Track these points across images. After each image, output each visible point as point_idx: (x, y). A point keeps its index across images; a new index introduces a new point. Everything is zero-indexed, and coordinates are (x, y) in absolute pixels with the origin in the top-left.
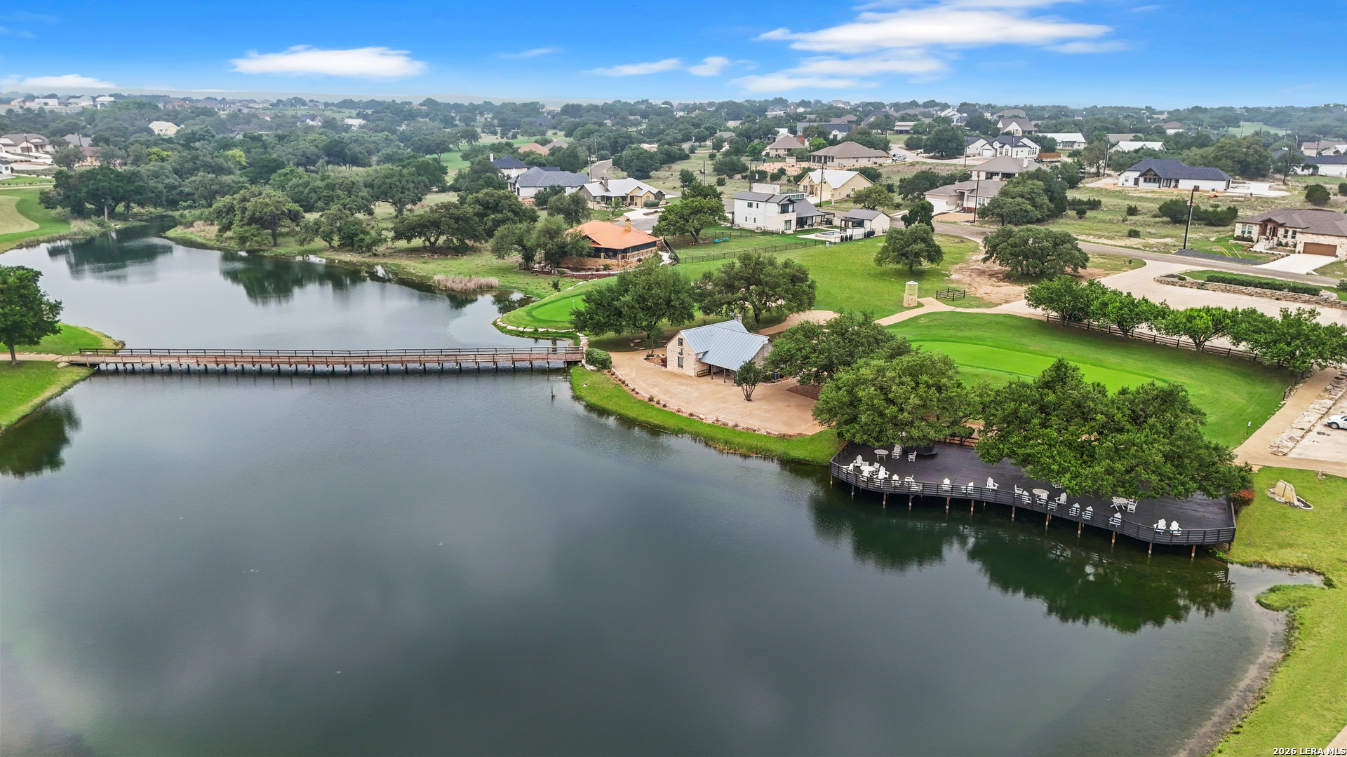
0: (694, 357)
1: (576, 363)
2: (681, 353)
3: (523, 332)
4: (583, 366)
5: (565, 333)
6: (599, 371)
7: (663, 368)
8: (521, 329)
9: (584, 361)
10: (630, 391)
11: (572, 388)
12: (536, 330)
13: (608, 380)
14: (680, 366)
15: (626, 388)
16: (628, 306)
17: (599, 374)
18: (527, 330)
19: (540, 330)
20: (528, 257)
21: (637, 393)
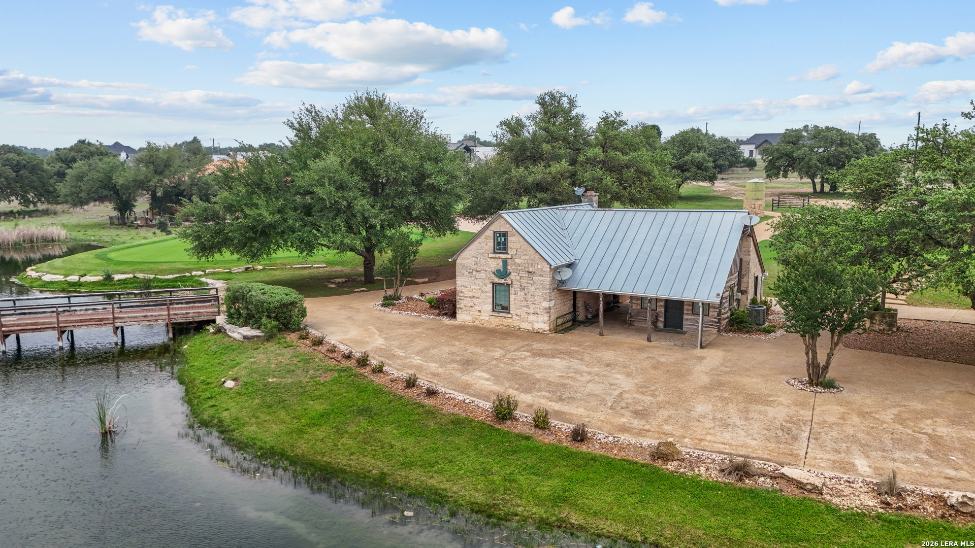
0: (547, 280)
1: (199, 326)
2: (503, 273)
3: (79, 284)
4: (220, 330)
5: (175, 280)
6: (269, 337)
7: (446, 321)
8: (74, 278)
9: (221, 320)
10: (399, 388)
11: (189, 399)
12: (108, 278)
13: (307, 361)
14: (501, 307)
15: (378, 380)
16: (332, 181)
17: (271, 346)
18: (89, 278)
19: (117, 277)
20: (125, 206)
21: (431, 393)
